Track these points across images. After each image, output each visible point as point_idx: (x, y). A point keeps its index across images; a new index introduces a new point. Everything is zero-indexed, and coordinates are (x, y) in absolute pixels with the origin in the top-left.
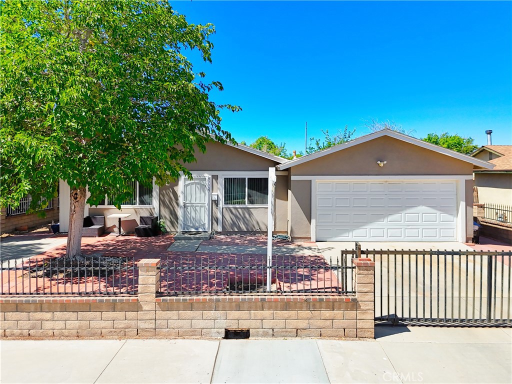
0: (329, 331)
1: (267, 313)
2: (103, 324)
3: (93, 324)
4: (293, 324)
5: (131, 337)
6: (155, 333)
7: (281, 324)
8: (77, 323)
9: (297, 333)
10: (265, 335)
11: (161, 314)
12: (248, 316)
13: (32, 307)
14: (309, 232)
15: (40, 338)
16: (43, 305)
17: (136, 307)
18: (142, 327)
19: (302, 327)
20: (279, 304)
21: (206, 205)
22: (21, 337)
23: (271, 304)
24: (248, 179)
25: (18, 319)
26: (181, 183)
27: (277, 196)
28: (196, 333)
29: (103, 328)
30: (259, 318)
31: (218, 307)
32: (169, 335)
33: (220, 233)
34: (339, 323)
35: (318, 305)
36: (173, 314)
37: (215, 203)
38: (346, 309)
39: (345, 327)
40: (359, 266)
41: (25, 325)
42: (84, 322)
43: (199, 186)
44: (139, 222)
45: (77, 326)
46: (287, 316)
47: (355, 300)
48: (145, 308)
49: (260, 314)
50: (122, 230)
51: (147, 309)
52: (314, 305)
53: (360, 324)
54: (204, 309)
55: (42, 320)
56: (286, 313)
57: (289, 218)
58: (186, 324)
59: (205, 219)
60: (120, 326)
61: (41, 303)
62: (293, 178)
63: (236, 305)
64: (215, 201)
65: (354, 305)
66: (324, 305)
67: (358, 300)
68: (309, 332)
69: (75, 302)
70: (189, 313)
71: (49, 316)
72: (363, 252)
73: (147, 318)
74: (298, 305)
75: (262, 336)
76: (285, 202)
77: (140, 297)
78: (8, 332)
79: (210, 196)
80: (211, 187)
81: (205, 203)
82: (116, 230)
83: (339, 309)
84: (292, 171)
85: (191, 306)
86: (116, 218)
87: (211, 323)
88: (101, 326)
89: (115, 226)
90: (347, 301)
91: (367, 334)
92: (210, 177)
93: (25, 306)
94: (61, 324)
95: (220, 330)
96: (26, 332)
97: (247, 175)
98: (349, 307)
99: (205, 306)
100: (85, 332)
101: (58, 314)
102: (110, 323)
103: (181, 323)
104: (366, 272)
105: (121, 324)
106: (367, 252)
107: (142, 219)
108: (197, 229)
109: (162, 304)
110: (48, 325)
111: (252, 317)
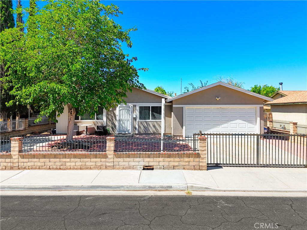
0: (188, 167)
1: (161, 159)
2: (91, 164)
3: (87, 164)
4: (172, 164)
5: (103, 169)
6: (113, 167)
7: (167, 164)
8: (80, 164)
9: (174, 168)
10: (160, 168)
11: (116, 159)
12: (153, 160)
13: (62, 156)
14: (182, 133)
15: (65, 169)
16: (66, 156)
17: (106, 157)
18: (108, 165)
19: (176, 165)
20: (166, 155)
21: (130, 120)
22: (57, 169)
23: (163, 155)
24: (152, 107)
25: (55, 162)
26: (118, 109)
27: (166, 115)
28: (131, 168)
29: (91, 166)
30: (158, 161)
31: (140, 156)
32: (120, 169)
33: (137, 134)
34: (192, 164)
35: (183, 156)
36: (121, 160)
37: (135, 119)
38: (195, 157)
39: (194, 165)
40: (200, 139)
41: (58, 164)
42: (83, 163)
43: (126, 111)
44: (96, 129)
45: (80, 165)
46: (169, 160)
47: (198, 154)
48: (109, 157)
49: (158, 159)
50: (88, 133)
51: (110, 157)
52: (181, 156)
53: (201, 164)
54: (134, 157)
55: (65, 162)
56: (169, 159)
57: (172, 127)
58: (127, 164)
59: (130, 128)
60: (99, 165)
61: (65, 154)
62: (174, 106)
63: (148, 156)
64: (135, 118)
65: (198, 156)
66: (185, 156)
67: (200, 153)
68: (179, 167)
69: (80, 154)
70: (128, 159)
71: (69, 160)
72: (202, 134)
73: (110, 161)
74: (174, 156)
75: (159, 169)
76: (170, 118)
77: (107, 152)
78: (51, 167)
79: (132, 116)
80: (132, 111)
81: (129, 119)
82: (85, 132)
83: (192, 157)
84: (173, 102)
85: (129, 156)
86: (85, 126)
87: (137, 163)
88: (91, 165)
89: (84, 131)
90: (195, 154)
91: (204, 168)
92: (132, 106)
93: (58, 156)
94: (73, 164)
95: (141, 167)
96: (58, 167)
97: (151, 105)
98: (196, 156)
99: (134, 156)
100: (84, 167)
101: (72, 160)
102: (94, 164)
103: (124, 163)
104: (203, 141)
105: (99, 164)
106: (205, 134)
107: (98, 127)
108: (125, 132)
109: (116, 155)
110: (68, 164)
111: (155, 161)
